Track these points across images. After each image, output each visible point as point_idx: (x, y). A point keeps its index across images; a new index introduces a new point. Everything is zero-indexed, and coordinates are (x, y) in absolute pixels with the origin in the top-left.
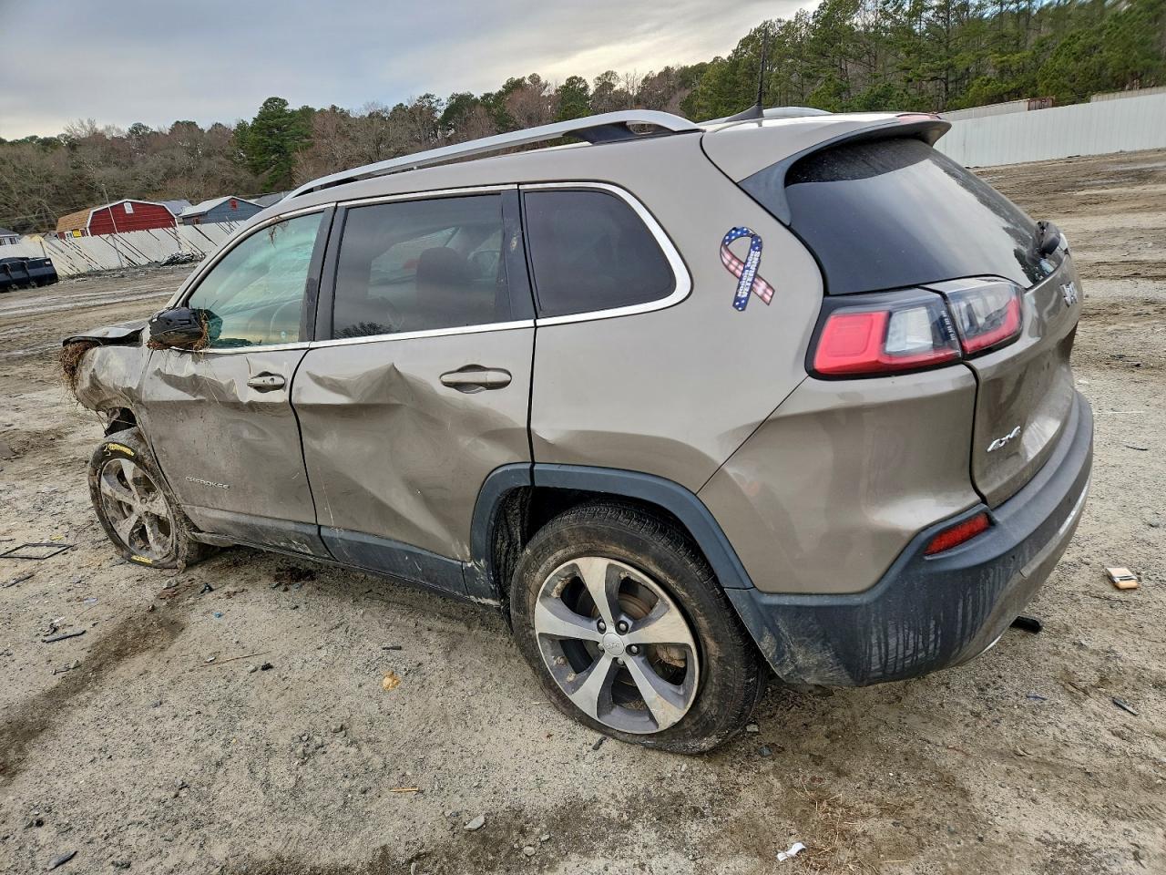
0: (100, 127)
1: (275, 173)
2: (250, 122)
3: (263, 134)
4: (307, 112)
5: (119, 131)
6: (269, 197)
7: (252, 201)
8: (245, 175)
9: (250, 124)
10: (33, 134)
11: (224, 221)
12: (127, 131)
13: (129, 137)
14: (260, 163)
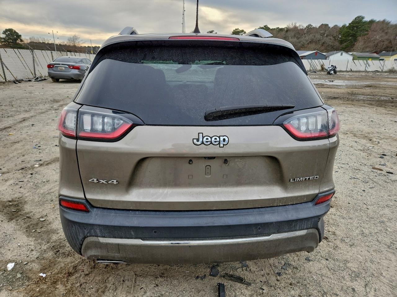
0: (297, 25)
1: (348, 44)
2: (348, 25)
3: (350, 29)
4: (372, 22)
5: (303, 27)
6: (331, 52)
7: (324, 54)
8: (337, 44)
9: (347, 26)
10: (278, 27)
11: (310, 59)
12: (305, 27)
13: (305, 29)
14: (344, 40)
